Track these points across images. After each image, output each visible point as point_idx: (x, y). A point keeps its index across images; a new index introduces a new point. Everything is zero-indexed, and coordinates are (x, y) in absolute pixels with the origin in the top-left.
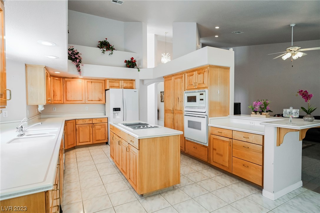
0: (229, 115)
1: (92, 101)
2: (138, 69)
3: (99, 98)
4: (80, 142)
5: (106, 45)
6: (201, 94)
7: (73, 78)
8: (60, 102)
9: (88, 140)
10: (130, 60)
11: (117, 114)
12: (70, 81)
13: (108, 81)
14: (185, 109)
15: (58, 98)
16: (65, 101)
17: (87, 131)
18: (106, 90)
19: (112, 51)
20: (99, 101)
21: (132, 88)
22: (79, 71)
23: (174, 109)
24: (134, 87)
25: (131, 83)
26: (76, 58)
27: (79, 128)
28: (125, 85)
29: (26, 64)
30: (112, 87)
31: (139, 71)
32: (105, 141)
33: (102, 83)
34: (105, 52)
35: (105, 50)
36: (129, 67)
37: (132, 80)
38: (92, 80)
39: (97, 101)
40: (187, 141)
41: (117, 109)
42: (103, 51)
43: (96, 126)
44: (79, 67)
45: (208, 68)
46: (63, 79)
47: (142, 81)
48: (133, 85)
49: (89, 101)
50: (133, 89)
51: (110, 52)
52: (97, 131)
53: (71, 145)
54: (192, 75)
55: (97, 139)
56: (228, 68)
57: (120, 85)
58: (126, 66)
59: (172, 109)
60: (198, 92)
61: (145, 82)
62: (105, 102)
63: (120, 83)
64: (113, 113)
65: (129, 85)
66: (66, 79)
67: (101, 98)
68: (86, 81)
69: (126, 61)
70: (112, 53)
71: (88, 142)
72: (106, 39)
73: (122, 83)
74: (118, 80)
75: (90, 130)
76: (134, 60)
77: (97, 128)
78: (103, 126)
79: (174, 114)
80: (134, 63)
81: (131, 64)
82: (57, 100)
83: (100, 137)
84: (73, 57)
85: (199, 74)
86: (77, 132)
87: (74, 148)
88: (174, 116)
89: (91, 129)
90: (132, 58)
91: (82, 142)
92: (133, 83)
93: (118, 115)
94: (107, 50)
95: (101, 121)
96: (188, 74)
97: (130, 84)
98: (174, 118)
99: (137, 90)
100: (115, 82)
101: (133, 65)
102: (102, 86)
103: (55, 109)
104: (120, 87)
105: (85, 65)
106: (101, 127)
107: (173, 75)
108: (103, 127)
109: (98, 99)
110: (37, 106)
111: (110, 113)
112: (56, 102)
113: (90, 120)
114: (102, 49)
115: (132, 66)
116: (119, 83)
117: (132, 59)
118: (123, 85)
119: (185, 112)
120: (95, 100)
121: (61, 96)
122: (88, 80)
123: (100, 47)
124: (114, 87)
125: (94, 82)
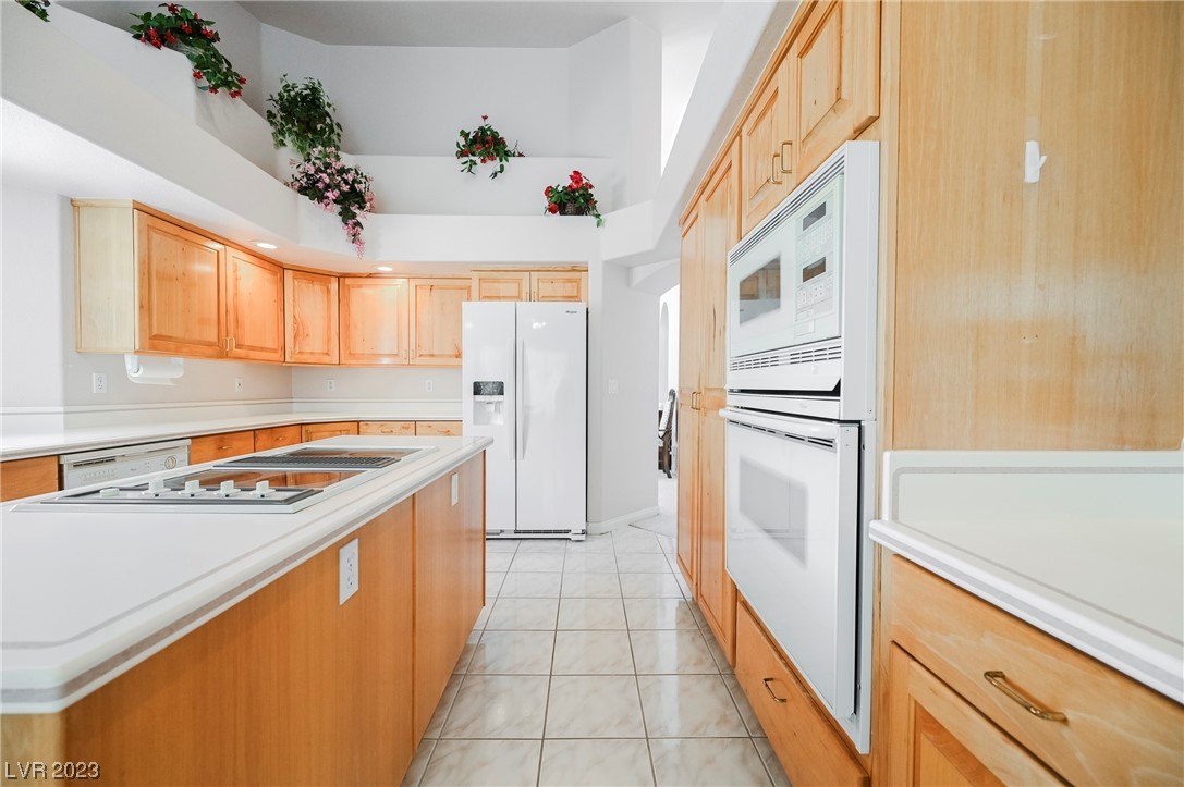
1: (432, 355)
2: (598, 216)
3: (457, 348)
5: (484, 141)
7: (370, 276)
8: (326, 359)
10: (568, 182)
11: (492, 408)
12: (360, 286)
13: (476, 275)
14: (734, 380)
15: (315, 342)
16: (346, 352)
19: (505, 160)
20: (457, 357)
21: (573, 297)
22: (355, 238)
23: (702, 384)
24: (583, 295)
25: (570, 281)
26: (326, 188)
29: (72, 201)
30: (489, 299)
31: (599, 223)
34: (477, 168)
35: (477, 159)
37: (574, 269)
39: (450, 356)
42: (468, 165)
44: (359, 224)
46: (339, 281)
47: (623, 267)
48: (579, 291)
49: (421, 355)
51: (494, 165)
57: (525, 289)
61: (640, 273)
63: (525, 284)
64: (476, 402)
65: (561, 289)
66: (347, 281)
68: (413, 283)
69: (549, 191)
70: (502, 167)
72: (485, 118)
73: (530, 284)
79: (701, 414)
81: (573, 200)
82: (312, 353)
84: (321, 185)
88: (701, 427)
90: (576, 173)
92: (578, 281)
93: (496, 410)
94: (484, 161)
98: (701, 436)
99: (580, 305)
103: (333, 385)
104: (524, 297)
109: (452, 351)
111: (464, 402)
112: (307, 358)
113: (408, 428)
114: (465, 159)
115: (570, 207)
116: (519, 281)
117: (577, 176)
118: (534, 289)
119: (733, 400)
120: (442, 356)
121: (329, 340)
122: (418, 282)
123: (462, 154)
124: (499, 298)
125: (441, 287)
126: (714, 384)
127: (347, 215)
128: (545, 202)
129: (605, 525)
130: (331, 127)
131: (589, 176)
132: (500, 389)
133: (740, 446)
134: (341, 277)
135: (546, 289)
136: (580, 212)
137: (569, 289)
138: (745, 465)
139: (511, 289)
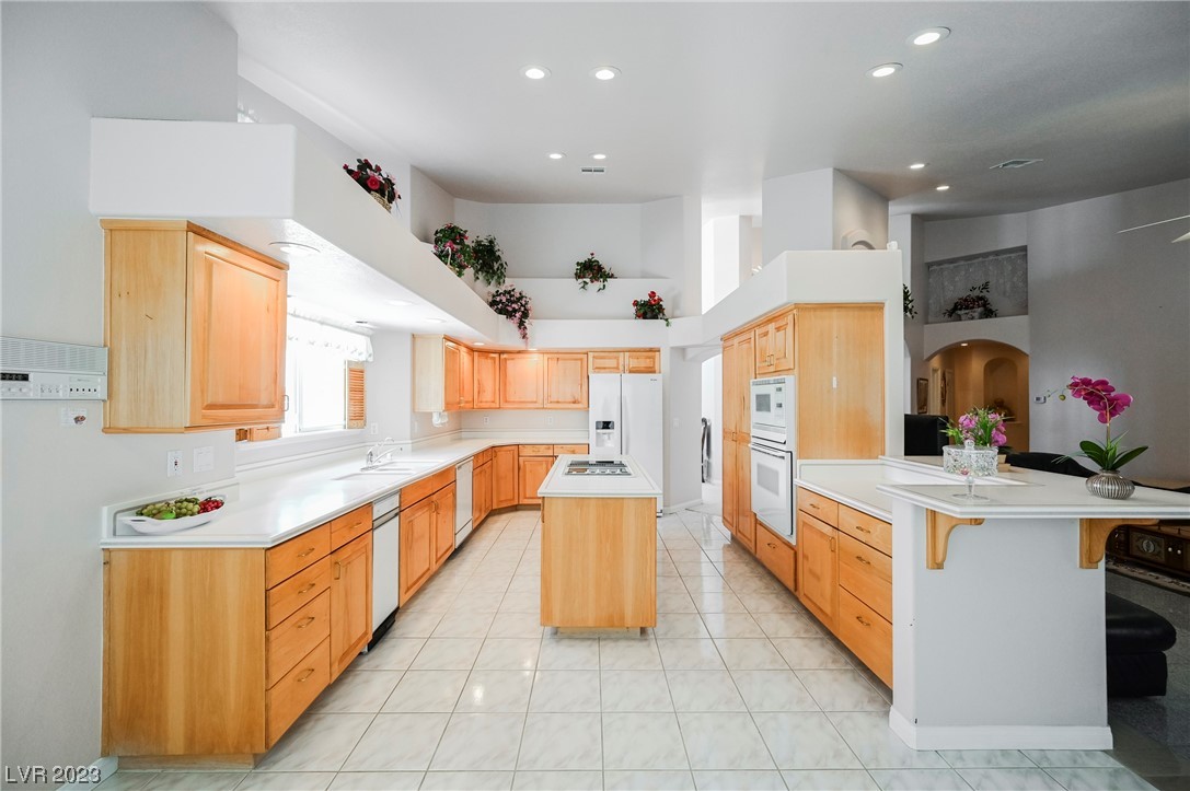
0: (883, 454)
1: (558, 402)
2: (666, 320)
3: (575, 398)
4: (527, 496)
5: (592, 270)
6: (778, 390)
7: (519, 352)
8: (493, 405)
10: (647, 298)
11: (606, 436)
12: (513, 359)
13: (591, 355)
14: (754, 432)
15: (488, 396)
16: (503, 400)
17: (541, 471)
19: (606, 281)
20: (574, 402)
21: (651, 370)
22: (525, 335)
23: (738, 429)
24: (657, 368)
25: (649, 358)
26: (515, 311)
27: (525, 466)
28: (634, 363)
29: (413, 334)
30: (599, 369)
31: (667, 325)
33: (581, 360)
34: (588, 287)
35: (588, 280)
36: (644, 316)
37: (651, 350)
38: (557, 355)
39: (570, 403)
40: (761, 524)
41: (606, 425)
42: (582, 284)
44: (525, 328)
45: (795, 312)
46: (500, 356)
47: (681, 351)
48: (654, 363)
49: (551, 402)
50: (654, 373)
51: (599, 284)
53: (506, 501)
54: (766, 334)
56: (878, 307)
57: (621, 363)
58: (637, 315)
59: (734, 429)
60: (774, 382)
61: (690, 354)
62: (586, 407)
63: (621, 360)
64: (597, 434)
65: (643, 363)
66: (505, 356)
67: (578, 397)
68: (546, 356)
69: (636, 303)
70: (605, 285)
72: (593, 254)
73: (625, 360)
74: (615, 352)
76: (657, 297)
79: (737, 443)
80: (656, 305)
81: (650, 309)
82: (486, 401)
84: (510, 309)
85: (778, 329)
86: (521, 474)
87: (515, 508)
88: (737, 450)
90: (653, 293)
91: (531, 498)
92: (653, 358)
93: (609, 438)
94: (592, 282)
95: (573, 452)
96: (761, 329)
97: (645, 361)
98: (737, 454)
99: (659, 376)
100: (608, 358)
101: (655, 311)
102: (582, 367)
103: (488, 420)
104: (621, 368)
105: (534, 322)
107: (736, 333)
109: (571, 399)
110: (431, 414)
112: (484, 405)
113: (549, 449)
114: (580, 280)
115: (649, 315)
116: (617, 358)
117: (652, 295)
118: (627, 363)
119: (753, 440)
120: (565, 402)
121: (495, 393)
122: (549, 356)
123: (578, 276)
124: (604, 368)
125: (563, 359)
126: (744, 430)
127: (521, 324)
128: (634, 309)
129: (673, 508)
130: (502, 265)
131: (659, 294)
132: (611, 425)
133: (757, 459)
134: (501, 353)
136: (655, 317)
137: (648, 364)
138: (759, 466)
139: (612, 363)
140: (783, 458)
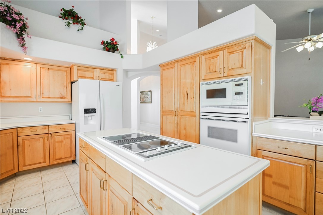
0: (269, 117)
1: (49, 97)
2: (121, 54)
3: (61, 95)
4: (26, 164)
6: (236, 85)
9: (42, 161)
10: (109, 41)
11: (90, 118)
13: (75, 70)
14: (204, 110)
17: (39, 145)
18: (72, 83)
19: (82, 25)
20: (61, 98)
21: (111, 80)
22: (23, 45)
23: (179, 110)
25: (111, 74)
26: (15, 21)
27: (24, 143)
30: (82, 77)
31: (122, 57)
32: (72, 159)
33: (66, 71)
34: (72, 25)
35: (71, 22)
36: (108, 50)
37: (112, 70)
39: (58, 98)
41: (90, 111)
42: (67, 23)
43: (56, 137)
44: (23, 39)
45: (253, 41)
47: (126, 72)
48: (113, 77)
49: (43, 97)
50: (114, 81)
51: (79, 26)
52: (57, 144)
54: (215, 57)
55: (57, 157)
57: (95, 75)
58: (104, 49)
59: (174, 109)
60: (231, 81)
61: (130, 74)
62: (70, 100)
63: (95, 73)
64: (85, 116)
65: (108, 76)
67: (64, 94)
68: (38, 67)
69: (103, 43)
70: (82, 28)
71: (40, 163)
73: (97, 73)
74: (92, 68)
75: (44, 144)
76: (115, 41)
77: (56, 140)
78: (67, 136)
79: (179, 117)
80: (115, 45)
83: (62, 153)
84: (9, 19)
85: (231, 53)
86: (20, 149)
88: (178, 120)
89: (47, 142)
90: (113, 38)
91: (30, 165)
92: (113, 74)
93: (92, 119)
94: (74, 24)
95: (64, 129)
96: (208, 56)
98: (178, 122)
99: (120, 83)
100: (87, 71)
101: (114, 48)
102: (66, 76)
104: (95, 78)
106: (65, 139)
107: (177, 61)
108: (67, 138)
109: (59, 96)
111: (79, 116)
113: (45, 128)
114: (65, 20)
115: (112, 50)
116: (93, 72)
117: (113, 40)
118: (98, 75)
119: (201, 114)
120: (54, 98)
122: (42, 66)
124: (85, 77)
125: (52, 69)
126: (191, 109)
127: (20, 35)
128: (101, 45)
132: (93, 111)
133: (207, 123)
135: (102, 76)
136: (114, 52)
137: (110, 77)
139: (90, 75)
140: (245, 122)
